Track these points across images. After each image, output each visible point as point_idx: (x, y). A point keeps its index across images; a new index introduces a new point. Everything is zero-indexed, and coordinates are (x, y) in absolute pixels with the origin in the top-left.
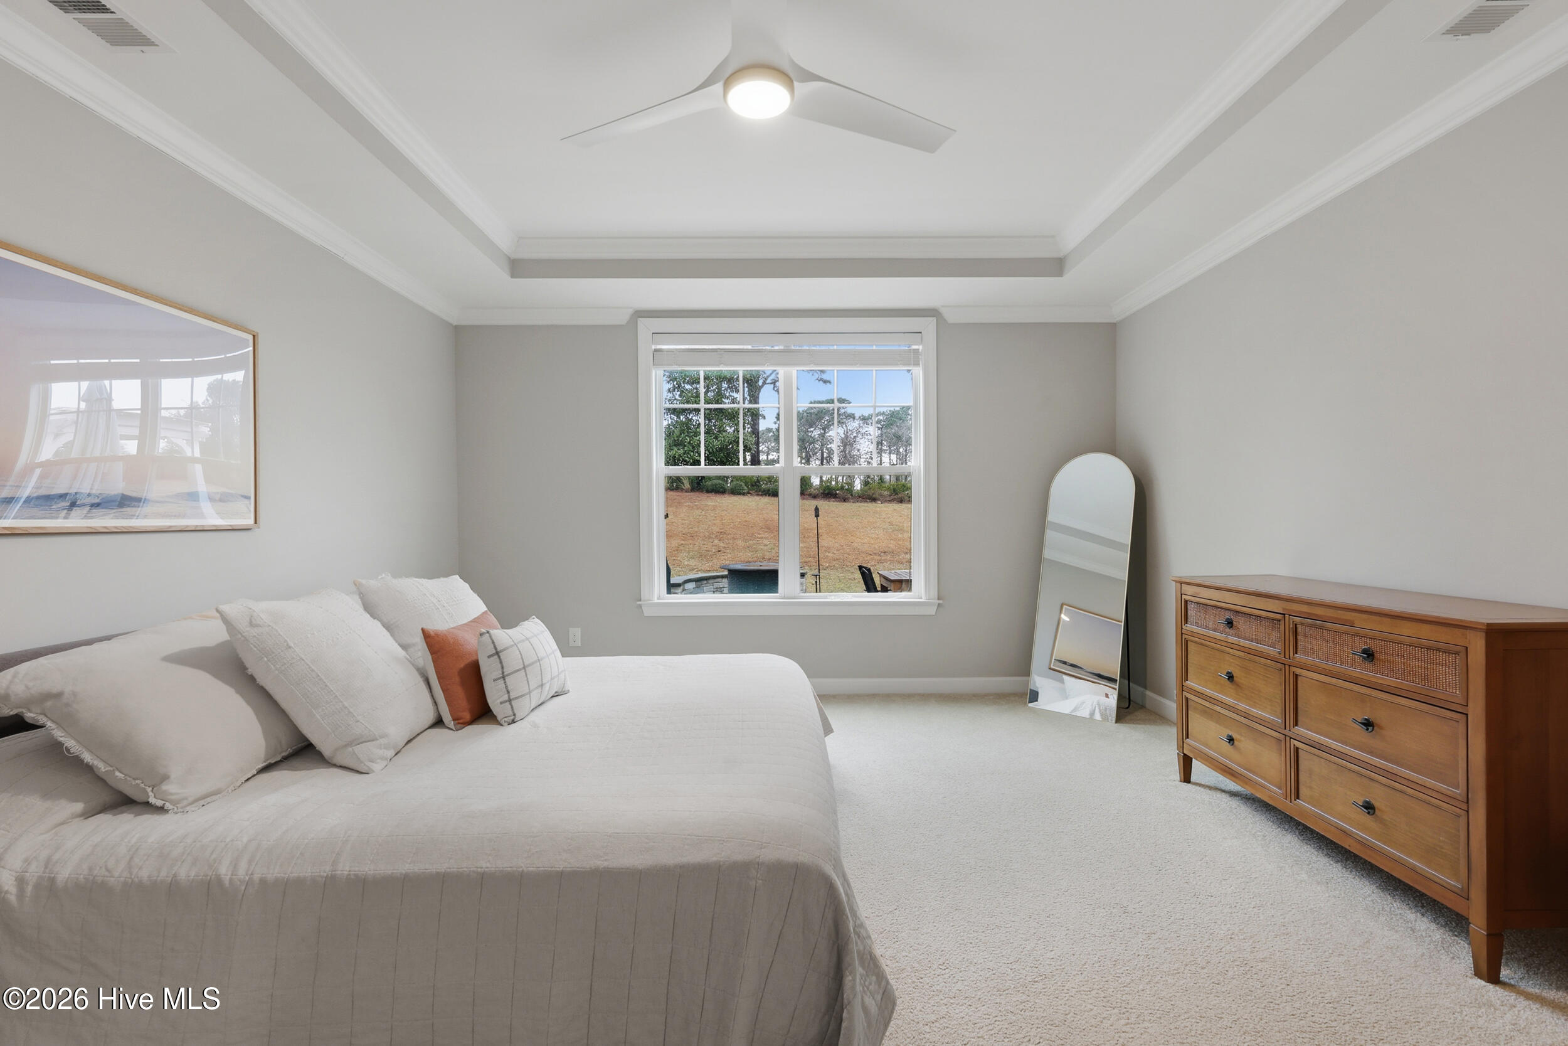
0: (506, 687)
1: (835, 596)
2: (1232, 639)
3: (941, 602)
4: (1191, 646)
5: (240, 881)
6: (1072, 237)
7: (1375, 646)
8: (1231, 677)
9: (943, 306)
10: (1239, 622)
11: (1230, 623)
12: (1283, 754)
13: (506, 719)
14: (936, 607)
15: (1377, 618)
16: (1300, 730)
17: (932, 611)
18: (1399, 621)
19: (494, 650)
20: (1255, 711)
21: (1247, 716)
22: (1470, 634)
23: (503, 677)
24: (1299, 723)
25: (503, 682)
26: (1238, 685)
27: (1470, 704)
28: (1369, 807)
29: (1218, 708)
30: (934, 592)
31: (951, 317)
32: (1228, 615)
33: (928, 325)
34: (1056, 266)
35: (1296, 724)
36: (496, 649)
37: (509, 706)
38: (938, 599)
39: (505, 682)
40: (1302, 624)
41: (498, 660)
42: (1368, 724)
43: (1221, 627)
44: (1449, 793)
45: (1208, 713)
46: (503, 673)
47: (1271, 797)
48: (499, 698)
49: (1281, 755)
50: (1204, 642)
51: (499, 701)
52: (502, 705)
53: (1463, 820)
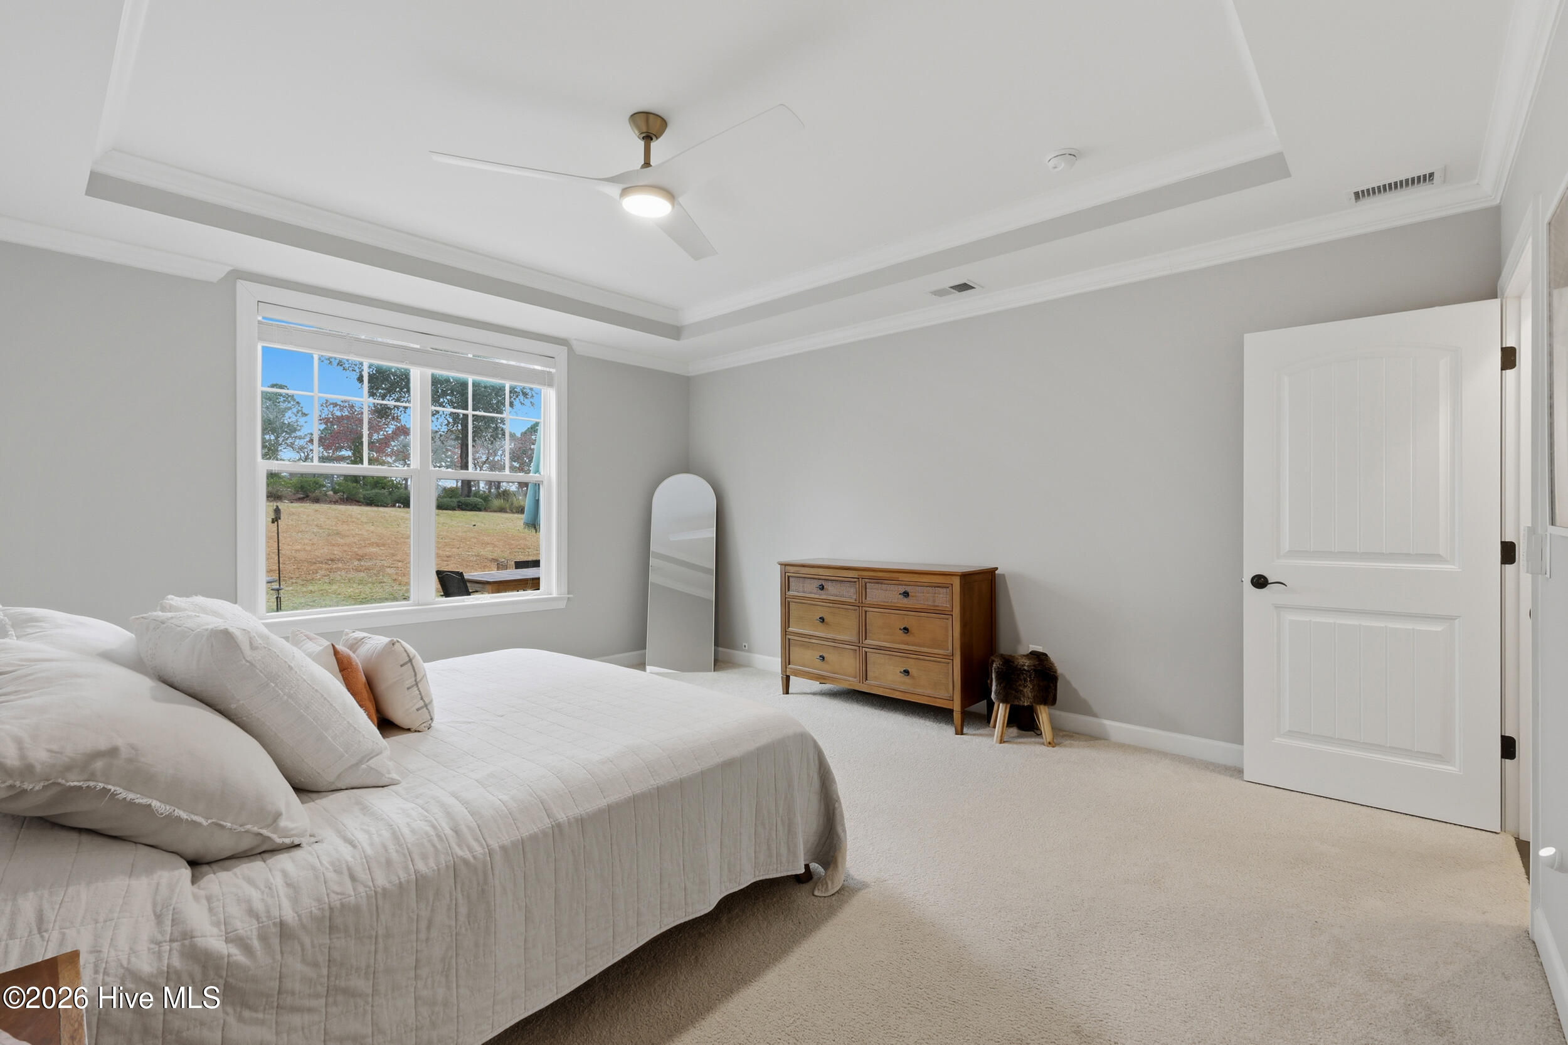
0: (420, 694)
1: (473, 598)
2: (824, 597)
3: (571, 596)
4: (792, 606)
5: (482, 854)
6: (692, 315)
7: (908, 589)
8: (822, 620)
9: (576, 339)
10: (827, 585)
11: (822, 588)
12: (858, 658)
13: (425, 724)
14: (565, 602)
15: (911, 575)
16: (868, 642)
17: (562, 605)
18: (922, 576)
19: (407, 657)
20: (839, 637)
21: (834, 640)
22: (953, 577)
23: (417, 684)
24: (867, 638)
25: (416, 689)
26: (827, 624)
27: (954, 610)
28: (906, 672)
29: (814, 641)
30: (565, 589)
31: (579, 349)
32: (820, 582)
33: (561, 352)
34: (675, 332)
35: (866, 639)
36: (409, 656)
37: (427, 711)
38: (568, 594)
39: (418, 689)
40: (870, 583)
41: (411, 667)
42: (906, 630)
43: (815, 590)
44: (945, 654)
45: (805, 645)
46: (416, 681)
47: (850, 685)
48: (414, 706)
49: (856, 658)
50: (803, 601)
51: (414, 708)
52: (420, 712)
53: (951, 665)
